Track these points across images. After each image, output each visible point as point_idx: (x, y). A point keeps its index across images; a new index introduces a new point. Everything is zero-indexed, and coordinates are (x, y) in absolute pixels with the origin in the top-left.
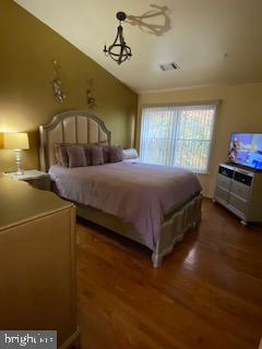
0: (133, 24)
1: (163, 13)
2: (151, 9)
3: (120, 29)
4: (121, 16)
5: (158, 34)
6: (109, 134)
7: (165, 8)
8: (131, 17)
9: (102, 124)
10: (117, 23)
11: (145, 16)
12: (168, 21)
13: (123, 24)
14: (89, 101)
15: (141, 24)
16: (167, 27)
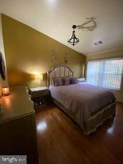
0: (79, 29)
1: (92, 21)
2: (86, 20)
3: (74, 32)
4: (74, 27)
5: (91, 30)
6: (73, 73)
7: (92, 18)
8: (78, 26)
9: (70, 69)
10: (73, 30)
11: (84, 24)
12: (95, 23)
13: (75, 30)
14: (66, 61)
15: (82, 28)
16: (95, 26)
